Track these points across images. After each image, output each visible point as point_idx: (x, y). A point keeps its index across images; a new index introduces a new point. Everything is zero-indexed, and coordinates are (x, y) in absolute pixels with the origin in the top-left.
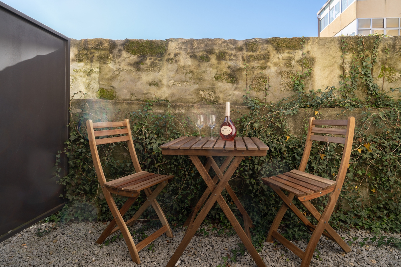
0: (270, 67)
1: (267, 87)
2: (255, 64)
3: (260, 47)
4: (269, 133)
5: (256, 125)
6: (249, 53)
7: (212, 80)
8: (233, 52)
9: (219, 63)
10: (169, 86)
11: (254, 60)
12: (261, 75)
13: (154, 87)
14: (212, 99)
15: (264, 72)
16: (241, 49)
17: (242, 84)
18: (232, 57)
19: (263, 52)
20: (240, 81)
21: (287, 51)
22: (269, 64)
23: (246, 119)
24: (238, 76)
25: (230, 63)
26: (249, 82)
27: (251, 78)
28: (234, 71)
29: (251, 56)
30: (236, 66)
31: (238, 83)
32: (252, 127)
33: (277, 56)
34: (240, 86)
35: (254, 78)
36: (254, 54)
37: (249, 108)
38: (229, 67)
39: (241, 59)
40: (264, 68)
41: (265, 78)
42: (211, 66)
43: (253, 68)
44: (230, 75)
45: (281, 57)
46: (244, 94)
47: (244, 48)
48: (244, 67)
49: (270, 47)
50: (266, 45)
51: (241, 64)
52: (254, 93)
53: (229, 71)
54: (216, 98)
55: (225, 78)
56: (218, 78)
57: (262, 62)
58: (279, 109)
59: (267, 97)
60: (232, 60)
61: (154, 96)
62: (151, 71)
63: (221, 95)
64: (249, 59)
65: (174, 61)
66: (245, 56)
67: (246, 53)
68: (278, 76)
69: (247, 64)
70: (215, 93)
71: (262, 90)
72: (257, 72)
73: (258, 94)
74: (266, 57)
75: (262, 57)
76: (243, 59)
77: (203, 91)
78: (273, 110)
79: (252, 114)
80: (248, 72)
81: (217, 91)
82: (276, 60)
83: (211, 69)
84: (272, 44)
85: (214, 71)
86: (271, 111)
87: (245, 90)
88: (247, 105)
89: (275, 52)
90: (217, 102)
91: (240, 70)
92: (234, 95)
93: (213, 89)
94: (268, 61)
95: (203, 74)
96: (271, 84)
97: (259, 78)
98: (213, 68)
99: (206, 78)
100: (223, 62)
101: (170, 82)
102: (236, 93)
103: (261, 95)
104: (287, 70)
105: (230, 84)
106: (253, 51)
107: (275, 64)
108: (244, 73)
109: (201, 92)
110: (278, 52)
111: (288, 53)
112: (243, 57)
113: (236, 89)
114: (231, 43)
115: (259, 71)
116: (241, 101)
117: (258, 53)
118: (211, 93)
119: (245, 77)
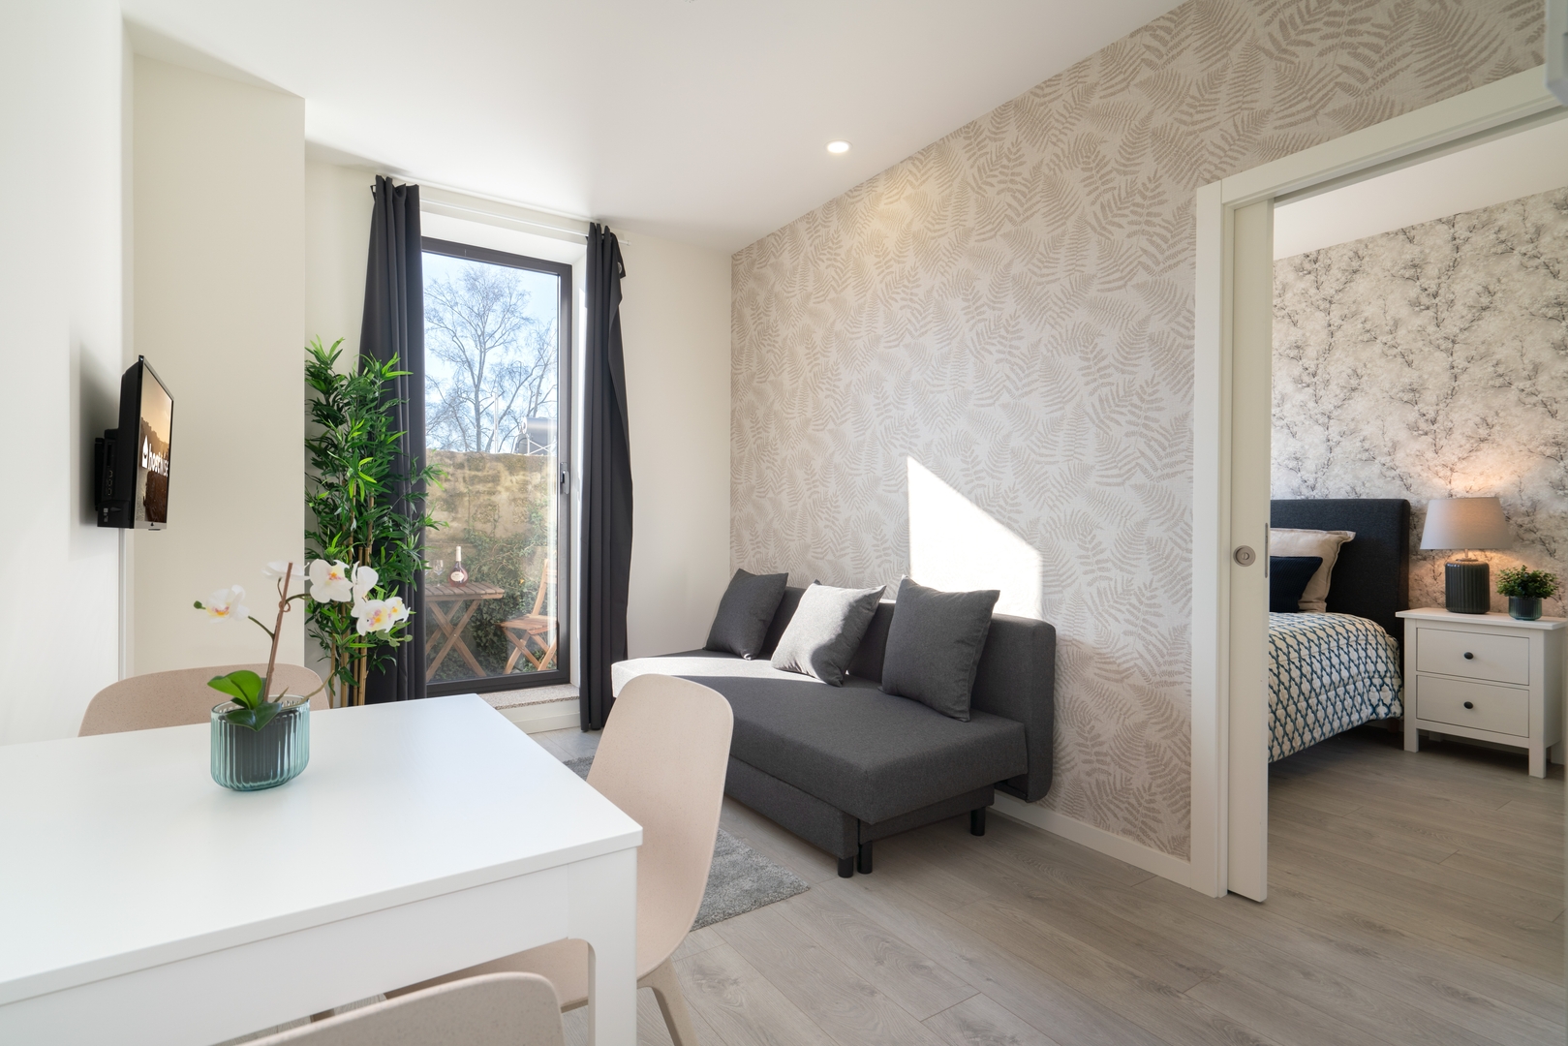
0: (500, 492)
1: (496, 517)
2: (480, 487)
3: (488, 465)
4: (500, 576)
5: (485, 569)
6: (473, 473)
8: (451, 470)
11: (479, 483)
12: (488, 503)
15: (493, 498)
16: (461, 466)
17: (462, 512)
18: (449, 477)
19: (491, 472)
20: (460, 510)
21: (522, 473)
22: (499, 488)
23: (472, 561)
24: (457, 503)
26: (473, 511)
27: (474, 506)
29: (476, 476)
30: (454, 489)
31: (457, 512)
32: (479, 571)
33: (509, 478)
34: (459, 516)
35: (480, 506)
36: (479, 474)
37: (475, 547)
38: (446, 491)
39: (461, 480)
40: (492, 493)
41: (494, 506)
43: (478, 492)
44: (446, 501)
45: (514, 480)
46: (465, 526)
47: (466, 464)
48: (466, 491)
49: (500, 467)
50: (495, 464)
51: (462, 488)
52: (479, 526)
53: (444, 496)
57: (490, 485)
58: (512, 549)
59: (496, 530)
60: (449, 480)
64: (473, 480)
66: (466, 475)
67: (467, 472)
68: (510, 504)
69: (470, 488)
71: (489, 521)
72: (483, 498)
73: (485, 526)
74: (495, 479)
75: (490, 478)
76: (465, 481)
78: (505, 549)
79: (479, 555)
80: (471, 498)
82: (508, 484)
84: (503, 462)
86: (502, 550)
87: (467, 522)
88: (471, 543)
89: (507, 473)
91: (461, 495)
94: (498, 485)
96: (502, 513)
97: (486, 506)
102: (455, 524)
103: (488, 528)
104: (522, 496)
105: (446, 513)
106: (478, 470)
107: (507, 489)
108: (467, 499)
110: (511, 474)
111: (523, 475)
112: (464, 478)
113: (454, 519)
114: (448, 458)
115: (486, 497)
116: (462, 535)
117: (485, 473)
119: (467, 504)
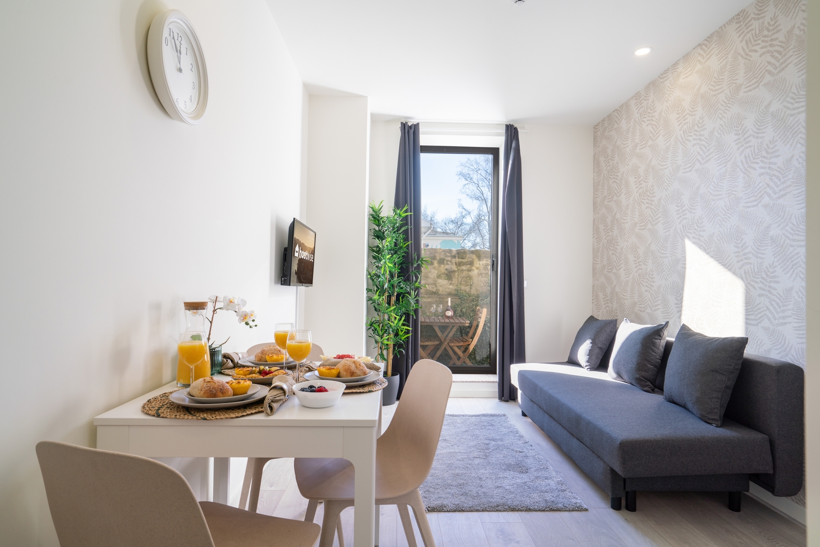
0: (473, 270)
1: (472, 283)
2: (464, 268)
3: (468, 256)
4: (471, 314)
5: (464, 310)
6: (460, 260)
7: (435, 278)
8: (449, 259)
9: (440, 267)
11: (463, 265)
14: (434, 291)
15: (470, 273)
16: (454, 257)
17: (455, 281)
18: (449, 263)
19: (469, 260)
20: (453, 279)
22: (473, 268)
23: (458, 306)
24: (452, 276)
25: (447, 267)
26: (460, 280)
27: (461, 277)
28: (449, 272)
29: (462, 262)
30: (451, 269)
31: (452, 281)
32: (461, 311)
33: (478, 262)
34: (453, 282)
35: (463, 278)
36: (463, 260)
37: (460, 298)
38: (446, 269)
39: (454, 264)
40: (470, 270)
41: (470, 277)
42: (434, 268)
43: (462, 270)
44: (447, 275)
45: (481, 263)
46: (456, 288)
47: (457, 256)
48: (456, 269)
49: (474, 256)
50: (471, 255)
51: (454, 268)
52: (463, 288)
53: (446, 272)
54: (437, 290)
55: (443, 276)
56: (439, 277)
57: (469, 266)
58: (478, 300)
59: (472, 290)
60: (448, 264)
63: (440, 289)
64: (459, 264)
66: (457, 262)
67: (457, 260)
68: (479, 276)
69: (459, 268)
70: (436, 286)
71: (468, 285)
72: (465, 273)
73: (466, 288)
74: (471, 263)
75: (469, 263)
76: (456, 265)
77: (428, 285)
78: (474, 300)
79: (461, 303)
80: (459, 273)
81: (438, 285)
82: (478, 266)
83: (434, 270)
84: (475, 254)
85: (436, 272)
86: (473, 301)
87: (457, 285)
88: (458, 296)
89: (477, 260)
90: (438, 293)
91: (454, 271)
92: (449, 288)
93: (435, 284)
94: (472, 266)
95: (429, 274)
96: (475, 281)
97: (467, 277)
98: (435, 270)
99: (431, 276)
100: (442, 266)
102: (451, 287)
103: (467, 289)
104: (485, 272)
105: (447, 281)
106: (463, 258)
107: (477, 268)
108: (457, 273)
109: (427, 286)
110: (479, 260)
111: (486, 261)
112: (456, 263)
113: (451, 284)
114: (448, 252)
115: (467, 273)
116: (454, 292)
117: (466, 260)
118: (433, 286)
119: (457, 276)
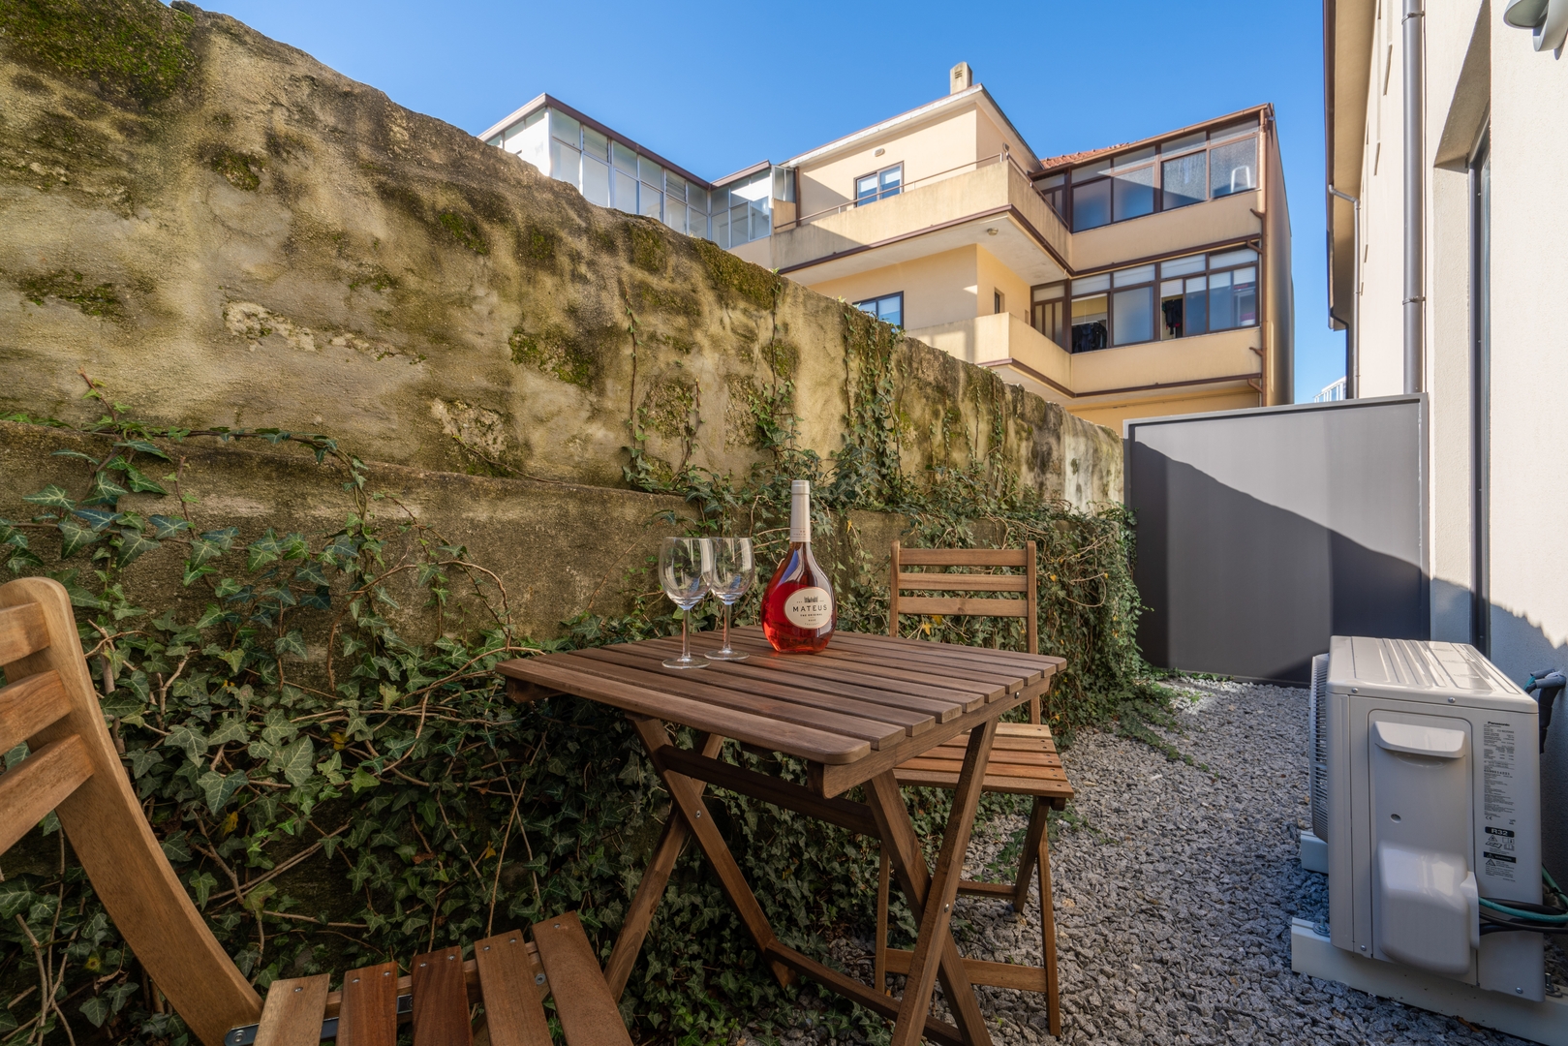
0: (700, 349)
1: (692, 422)
2: (658, 323)
3: (669, 261)
6: (639, 274)
7: (498, 354)
8: (583, 247)
9: (530, 280)
10: (217, 336)
11: (655, 308)
12: (675, 374)
13: (76, 314)
14: (496, 450)
15: (686, 362)
16: (608, 244)
17: (615, 397)
18: (583, 269)
19: (679, 285)
20: (609, 383)
21: (741, 304)
22: (699, 336)
24: (606, 361)
25: (575, 294)
26: (640, 393)
27: (645, 377)
28: (590, 333)
29: (646, 287)
30: (598, 313)
31: (601, 393)
33: (719, 313)
34: (609, 404)
35: (656, 382)
36: (653, 281)
38: (572, 311)
39: (613, 285)
40: (685, 347)
41: (685, 388)
42: (496, 282)
43: (653, 337)
44: (572, 348)
45: (727, 321)
46: (623, 439)
47: (619, 243)
48: (626, 324)
49: (697, 274)
50: (687, 262)
51: (616, 312)
52: (654, 443)
53: (570, 328)
54: (512, 445)
55: (553, 355)
56: (525, 351)
57: (680, 321)
60: (583, 279)
61: (78, 389)
62: (46, 184)
63: (538, 437)
65: (266, 180)
66: (625, 279)
67: (625, 268)
68: (720, 388)
69: (635, 319)
70: (508, 419)
71: (675, 431)
72: (665, 359)
73: (667, 446)
74: (689, 308)
75: (678, 301)
76: (622, 293)
77: (450, 402)
80: (640, 351)
81: (521, 414)
82: (714, 329)
83: (494, 298)
84: (704, 264)
85: (510, 313)
87: (627, 426)
89: (712, 296)
90: (518, 464)
91: (612, 335)
92: (587, 440)
93: (500, 400)
94: (697, 325)
95: (455, 313)
96: (706, 413)
97: (671, 386)
98: (504, 295)
99: (470, 337)
100: (548, 281)
101: (236, 311)
102: (598, 431)
103: (675, 450)
104: (742, 370)
105: (572, 390)
106: (653, 270)
107: (714, 344)
108: (627, 351)
109: (439, 409)
110: (721, 301)
111: (745, 311)
112: (620, 282)
113: (596, 413)
114: (571, 205)
115: (673, 357)
116: (615, 469)
117: (666, 284)
118: (489, 418)
119: (628, 368)
